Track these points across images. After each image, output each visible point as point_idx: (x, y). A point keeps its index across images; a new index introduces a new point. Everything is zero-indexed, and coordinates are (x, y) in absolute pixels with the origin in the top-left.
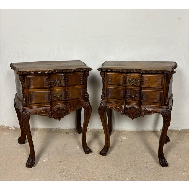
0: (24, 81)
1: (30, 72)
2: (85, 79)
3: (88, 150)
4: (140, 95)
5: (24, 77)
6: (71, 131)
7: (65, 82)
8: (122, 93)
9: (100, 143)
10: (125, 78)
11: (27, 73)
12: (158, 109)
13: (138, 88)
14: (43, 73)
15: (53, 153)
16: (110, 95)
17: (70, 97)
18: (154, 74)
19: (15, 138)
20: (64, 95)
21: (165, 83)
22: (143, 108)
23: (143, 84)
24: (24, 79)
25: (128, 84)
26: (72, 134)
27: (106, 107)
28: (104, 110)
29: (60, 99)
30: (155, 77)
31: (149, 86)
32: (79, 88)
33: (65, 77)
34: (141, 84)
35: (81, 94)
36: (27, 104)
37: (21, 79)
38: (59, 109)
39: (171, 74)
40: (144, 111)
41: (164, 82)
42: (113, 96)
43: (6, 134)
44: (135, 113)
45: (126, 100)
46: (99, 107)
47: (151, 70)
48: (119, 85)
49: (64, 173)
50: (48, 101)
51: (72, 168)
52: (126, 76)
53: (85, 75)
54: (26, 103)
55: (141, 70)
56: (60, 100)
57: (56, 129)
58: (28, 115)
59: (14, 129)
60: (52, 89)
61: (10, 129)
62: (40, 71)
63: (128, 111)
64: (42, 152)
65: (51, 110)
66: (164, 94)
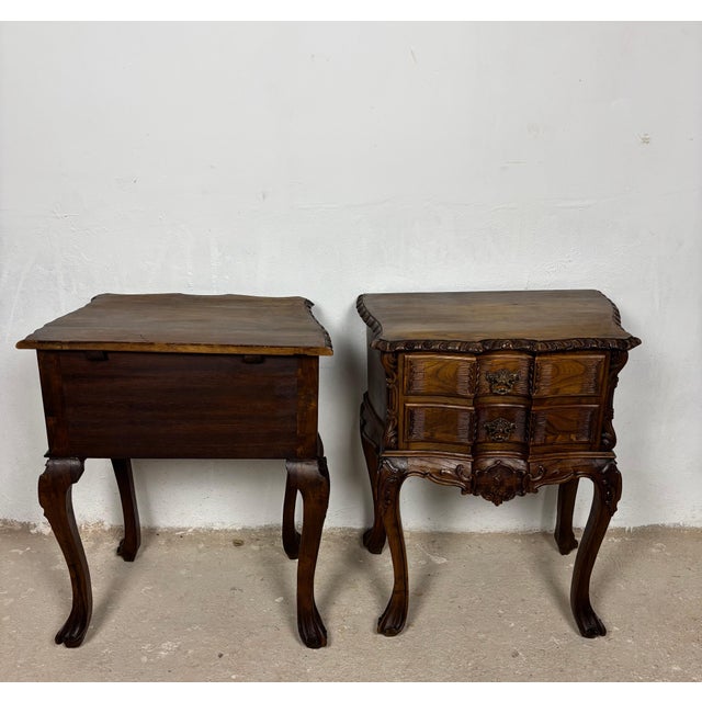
4: (527, 423)
8: (463, 421)
10: (475, 370)
12: (582, 464)
13: (514, 399)
16: (418, 431)
21: (607, 377)
22: (534, 466)
23: (537, 389)
25: (484, 391)
27: (403, 473)
28: (398, 484)
30: (576, 361)
31: (557, 391)
34: (529, 387)
40: (539, 474)
41: (604, 377)
42: (429, 434)
44: (508, 485)
46: (379, 476)
47: (565, 340)
48: (453, 395)
52: (477, 365)
55: (533, 342)
63: (483, 480)
66: (601, 415)
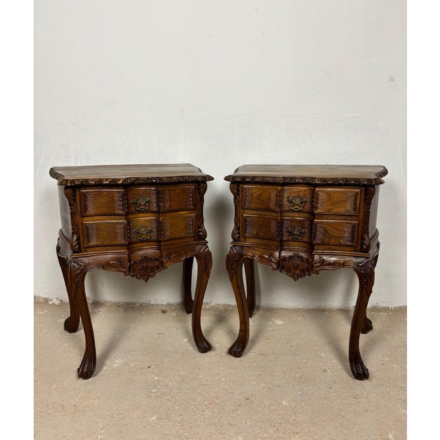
0: (75, 200)
1: (87, 180)
2: (198, 198)
3: (205, 344)
4: (311, 229)
5: (74, 191)
6: (173, 308)
7: (158, 202)
8: (273, 225)
9: (230, 332)
10: (280, 195)
11: (82, 182)
12: (348, 259)
13: (306, 215)
14: (113, 184)
15: (133, 351)
16: (250, 231)
17: (168, 233)
18: (340, 185)
19: (58, 321)
20: (155, 230)
21: (362, 204)
22: (316, 257)
23: (317, 208)
24: (74, 196)
25: (286, 208)
26: (174, 314)
27: (241, 256)
28: (238, 261)
29: (148, 238)
30: (341, 192)
31: (330, 210)
32: (186, 217)
33: (158, 193)
34: (312, 206)
35: (190, 229)
36: (79, 248)
37: (69, 196)
38: (146, 259)
39: (374, 187)
40: (319, 262)
41: (360, 204)
42: (255, 233)
43: (42, 313)
44: (301, 268)
45: (281, 241)
46: (228, 256)
47: (334, 179)
48: (268, 210)
49: (155, 390)
50: (123, 242)
51: (172, 381)
52: (281, 192)
53: (199, 189)
54: (79, 244)
55: (313, 178)
56: (148, 241)
57: (141, 305)
58: (82, 270)
59: (57, 303)
60: (131, 216)
61: (50, 303)
62: (107, 180)
63: (285, 263)
64: (111, 347)
65: (130, 261)
66: (360, 228)
